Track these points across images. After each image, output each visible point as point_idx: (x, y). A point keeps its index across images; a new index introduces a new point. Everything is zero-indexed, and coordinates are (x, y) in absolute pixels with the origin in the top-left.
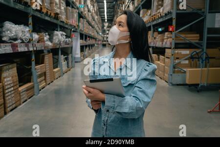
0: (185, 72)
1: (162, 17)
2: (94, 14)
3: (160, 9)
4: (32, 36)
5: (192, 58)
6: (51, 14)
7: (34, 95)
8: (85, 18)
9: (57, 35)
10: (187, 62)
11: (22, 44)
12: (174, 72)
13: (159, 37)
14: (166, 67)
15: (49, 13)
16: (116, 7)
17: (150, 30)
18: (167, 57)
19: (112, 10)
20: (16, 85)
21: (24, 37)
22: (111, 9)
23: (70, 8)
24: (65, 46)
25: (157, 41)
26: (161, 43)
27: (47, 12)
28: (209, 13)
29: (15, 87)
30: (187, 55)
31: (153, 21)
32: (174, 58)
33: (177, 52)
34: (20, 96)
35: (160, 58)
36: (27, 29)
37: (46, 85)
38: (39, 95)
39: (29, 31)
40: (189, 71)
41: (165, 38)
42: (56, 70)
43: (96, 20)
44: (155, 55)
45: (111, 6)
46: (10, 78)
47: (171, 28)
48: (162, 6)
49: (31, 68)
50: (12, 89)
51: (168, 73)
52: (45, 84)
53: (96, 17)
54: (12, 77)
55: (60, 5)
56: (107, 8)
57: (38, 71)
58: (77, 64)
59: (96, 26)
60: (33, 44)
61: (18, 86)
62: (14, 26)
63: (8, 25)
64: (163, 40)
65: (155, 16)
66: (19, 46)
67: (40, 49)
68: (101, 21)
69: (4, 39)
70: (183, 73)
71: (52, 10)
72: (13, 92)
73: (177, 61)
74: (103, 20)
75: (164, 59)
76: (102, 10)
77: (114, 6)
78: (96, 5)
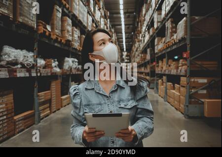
0: (203, 103)
1: (175, 44)
3: (173, 35)
4: (37, 62)
6: (61, 40)
7: (34, 124)
9: (68, 61)
10: (205, 92)
11: (23, 70)
12: (190, 103)
13: (173, 65)
14: (181, 97)
15: (59, 40)
16: (134, 37)
17: (165, 58)
18: (182, 86)
19: (131, 40)
20: (11, 113)
21: (26, 62)
22: (129, 39)
24: (77, 73)
25: (172, 69)
26: (175, 71)
27: (57, 39)
29: (9, 116)
30: (203, 84)
31: (167, 48)
32: (190, 86)
33: (193, 80)
34: (15, 125)
35: (176, 87)
36: (31, 54)
37: (51, 113)
38: (39, 124)
39: (34, 56)
40: (207, 102)
41: (180, 65)
42: (64, 97)
44: (170, 83)
45: (129, 36)
46: (4, 105)
47: (185, 55)
48: (175, 32)
50: (5, 117)
51: (184, 103)
52: (49, 111)
54: (6, 104)
55: (73, 33)
56: (126, 39)
57: (40, 98)
60: (36, 70)
61: (13, 114)
62: (13, 50)
63: (7, 49)
64: (177, 68)
65: (169, 43)
66: (18, 71)
67: (45, 75)
70: (200, 104)
71: (63, 36)
72: (6, 121)
73: (193, 91)
74: (122, 50)
75: (179, 87)
76: (121, 40)
77: (132, 37)
78: (114, 35)
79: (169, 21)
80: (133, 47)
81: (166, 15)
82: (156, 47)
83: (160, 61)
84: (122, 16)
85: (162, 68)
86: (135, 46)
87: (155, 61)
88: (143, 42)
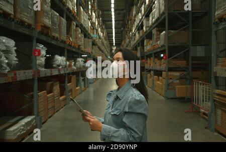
1: (159, 48)
2: (104, 40)
3: (157, 41)
4: (66, 63)
5: (181, 78)
7: (66, 104)
8: (97, 45)
9: (79, 61)
10: (178, 81)
12: (168, 89)
13: (158, 62)
14: (163, 86)
15: (75, 46)
16: (123, 32)
17: (152, 57)
19: (120, 35)
21: (63, 64)
22: (119, 33)
23: (86, 39)
25: (157, 66)
26: (159, 67)
28: (192, 46)
29: (58, 97)
30: (177, 76)
31: (154, 50)
32: (168, 78)
33: (170, 74)
34: (60, 103)
35: (160, 79)
36: (64, 58)
38: (70, 104)
39: (66, 60)
40: (178, 87)
41: (162, 63)
42: (77, 88)
43: (105, 45)
44: (156, 76)
45: (119, 31)
48: (159, 39)
49: (65, 85)
51: (164, 89)
53: (105, 42)
54: (57, 90)
55: (81, 39)
56: (115, 33)
58: (91, 85)
59: (105, 51)
60: (67, 69)
64: (160, 65)
65: (155, 46)
66: (61, 70)
68: (109, 45)
69: (54, 66)
70: (174, 89)
71: (77, 43)
72: (58, 100)
73: (170, 81)
74: (111, 44)
75: (162, 79)
76: (111, 35)
77: (122, 31)
78: (105, 31)
79: (155, 29)
80: (123, 43)
81: (153, 24)
82: (145, 47)
83: (148, 59)
84: (113, 14)
85: (150, 64)
86: (125, 42)
87: (144, 59)
88: (133, 39)
